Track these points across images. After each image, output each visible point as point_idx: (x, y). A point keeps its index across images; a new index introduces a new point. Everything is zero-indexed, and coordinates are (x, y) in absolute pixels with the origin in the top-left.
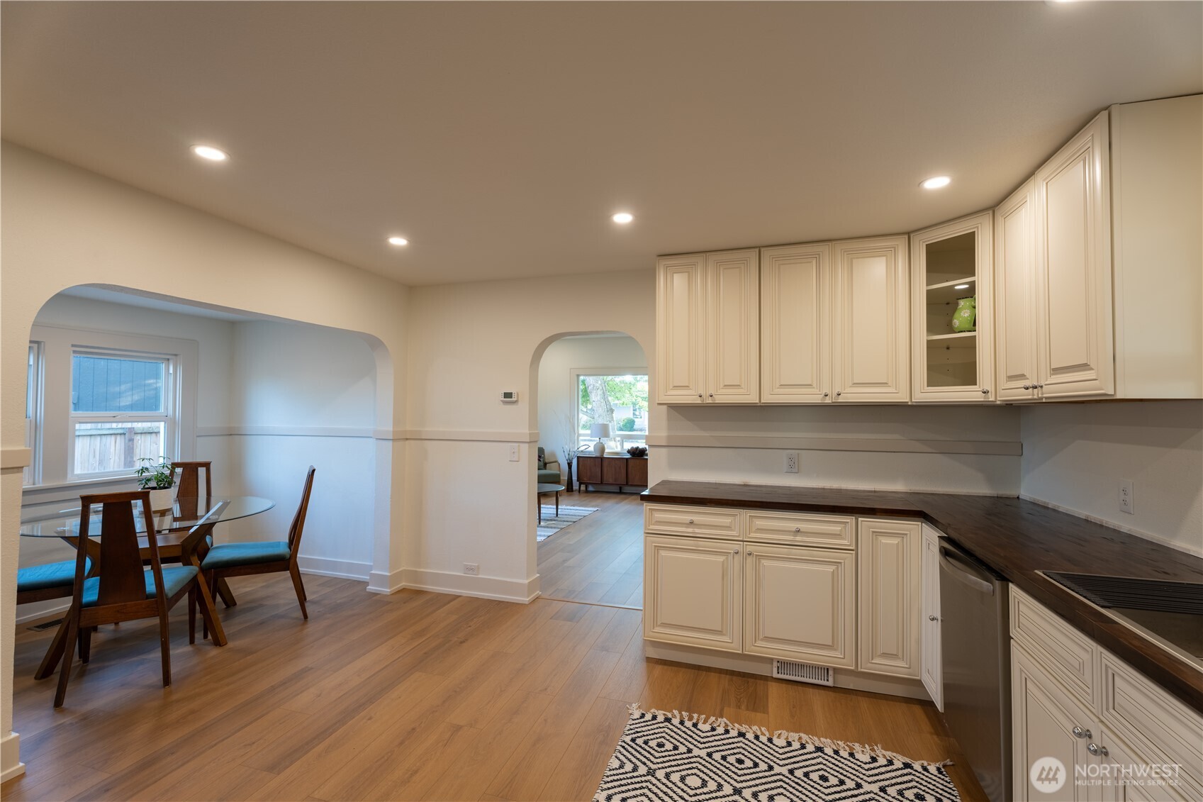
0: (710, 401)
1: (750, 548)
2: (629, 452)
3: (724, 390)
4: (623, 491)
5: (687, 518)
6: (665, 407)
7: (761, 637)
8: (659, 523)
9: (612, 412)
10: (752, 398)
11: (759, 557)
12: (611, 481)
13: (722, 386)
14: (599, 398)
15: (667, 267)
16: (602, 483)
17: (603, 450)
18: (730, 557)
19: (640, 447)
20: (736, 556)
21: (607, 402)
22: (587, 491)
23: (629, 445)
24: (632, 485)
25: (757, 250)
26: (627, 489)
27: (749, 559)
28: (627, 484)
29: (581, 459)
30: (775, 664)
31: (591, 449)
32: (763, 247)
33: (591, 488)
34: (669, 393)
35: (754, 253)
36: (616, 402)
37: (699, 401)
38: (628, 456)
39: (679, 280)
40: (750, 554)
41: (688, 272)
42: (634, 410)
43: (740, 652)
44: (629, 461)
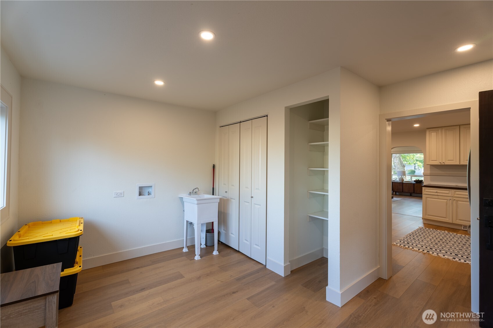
0: (443, 164)
1: (454, 198)
2: (414, 181)
3: (448, 161)
4: (412, 195)
5: (436, 191)
6: (429, 165)
7: (458, 219)
8: (427, 192)
9: (404, 167)
10: (457, 163)
11: (458, 201)
12: (406, 191)
13: (447, 160)
14: (398, 161)
15: (429, 131)
16: (403, 192)
17: (403, 180)
18: (448, 201)
19: (420, 180)
20: (450, 200)
21: (401, 163)
22: (396, 194)
23: (414, 179)
24: (416, 193)
25: (459, 126)
26: (413, 194)
27: (454, 201)
28: (414, 192)
29: (393, 183)
30: (463, 226)
31: (398, 180)
32: (461, 125)
33: (397, 194)
34: (430, 162)
35: (458, 127)
36: (406, 162)
37: (440, 164)
38: (415, 183)
39: (434, 134)
40: (454, 200)
41: (436, 132)
42: (414, 166)
43: (452, 222)
44: (415, 184)
